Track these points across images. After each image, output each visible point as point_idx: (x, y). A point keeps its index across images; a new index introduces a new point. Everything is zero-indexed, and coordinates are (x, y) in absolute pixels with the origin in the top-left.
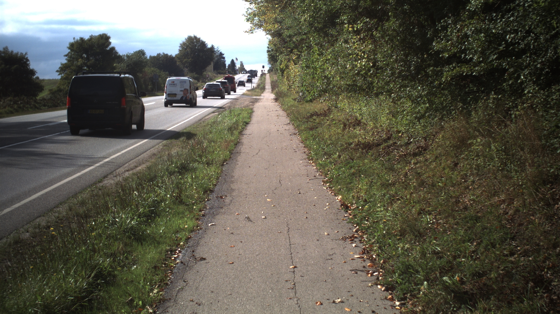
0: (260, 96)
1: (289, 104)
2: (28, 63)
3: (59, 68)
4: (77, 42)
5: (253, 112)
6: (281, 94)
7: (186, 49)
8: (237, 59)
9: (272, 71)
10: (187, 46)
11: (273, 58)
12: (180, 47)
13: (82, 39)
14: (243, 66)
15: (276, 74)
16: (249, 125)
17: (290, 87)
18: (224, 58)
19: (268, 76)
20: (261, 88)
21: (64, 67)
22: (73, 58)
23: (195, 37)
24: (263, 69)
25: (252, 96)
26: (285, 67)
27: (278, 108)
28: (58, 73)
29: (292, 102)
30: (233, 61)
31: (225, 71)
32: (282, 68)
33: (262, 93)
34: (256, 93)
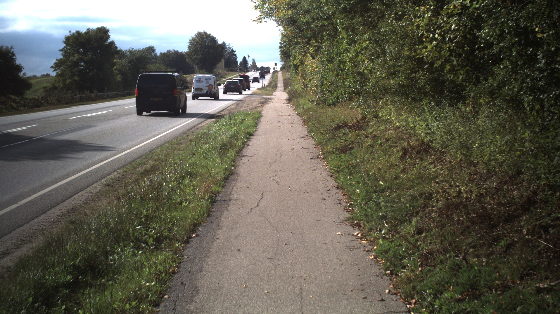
0: (272, 95)
1: (305, 107)
2: (14, 57)
3: (54, 64)
4: (73, 36)
5: (261, 116)
6: (294, 93)
7: (195, 45)
8: (249, 56)
9: (284, 68)
10: (197, 42)
11: (285, 55)
12: (189, 43)
13: (78, 32)
14: (256, 64)
15: (288, 71)
16: (253, 137)
17: (306, 86)
18: (235, 55)
19: (280, 74)
20: (273, 86)
21: (59, 63)
22: (69, 53)
23: (205, 33)
24: (275, 67)
25: (262, 95)
26: (299, 63)
27: (291, 111)
28: (53, 69)
29: (309, 105)
30: (244, 58)
31: (236, 69)
32: (295, 64)
33: (274, 91)
34: (267, 92)
